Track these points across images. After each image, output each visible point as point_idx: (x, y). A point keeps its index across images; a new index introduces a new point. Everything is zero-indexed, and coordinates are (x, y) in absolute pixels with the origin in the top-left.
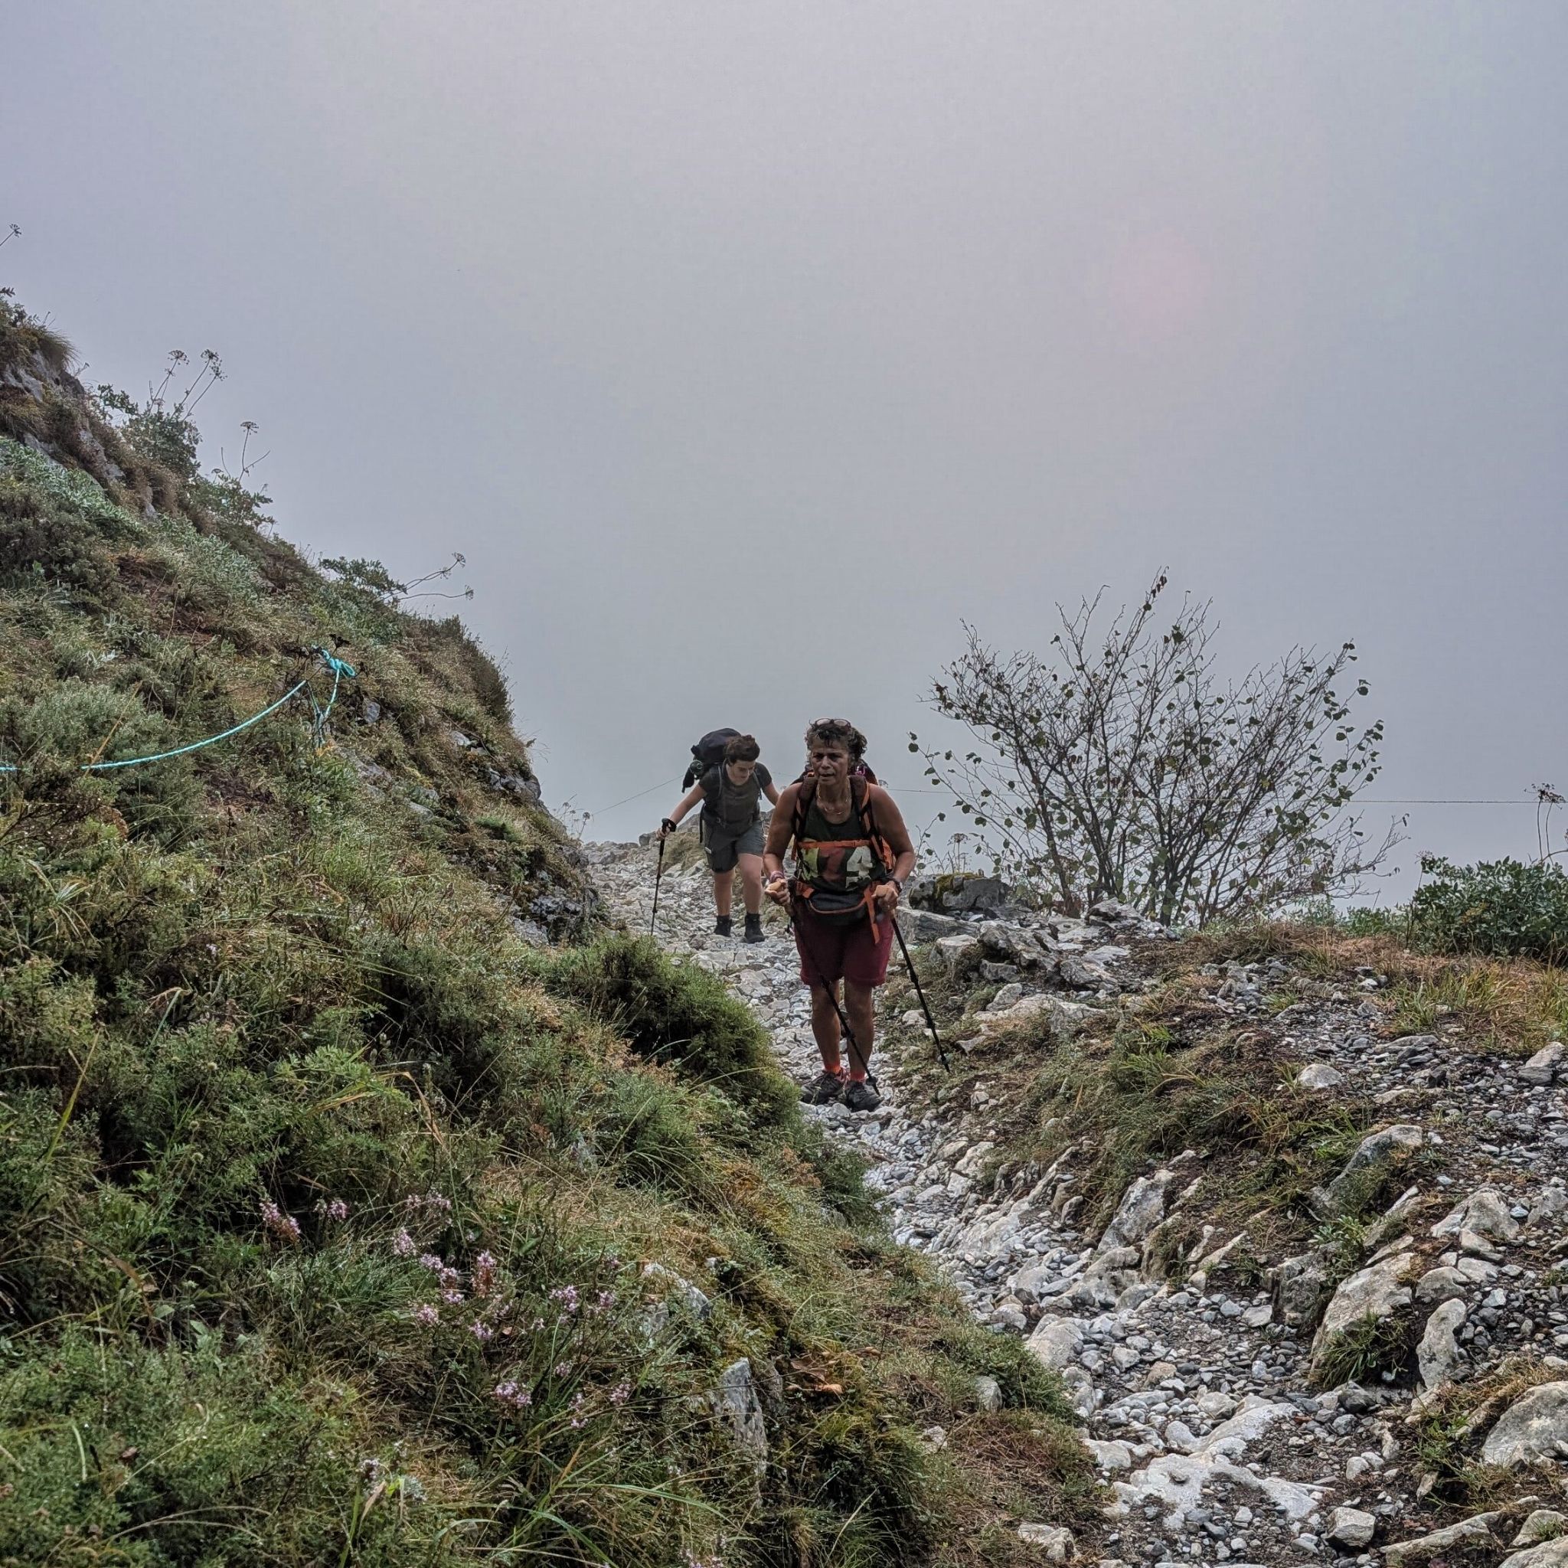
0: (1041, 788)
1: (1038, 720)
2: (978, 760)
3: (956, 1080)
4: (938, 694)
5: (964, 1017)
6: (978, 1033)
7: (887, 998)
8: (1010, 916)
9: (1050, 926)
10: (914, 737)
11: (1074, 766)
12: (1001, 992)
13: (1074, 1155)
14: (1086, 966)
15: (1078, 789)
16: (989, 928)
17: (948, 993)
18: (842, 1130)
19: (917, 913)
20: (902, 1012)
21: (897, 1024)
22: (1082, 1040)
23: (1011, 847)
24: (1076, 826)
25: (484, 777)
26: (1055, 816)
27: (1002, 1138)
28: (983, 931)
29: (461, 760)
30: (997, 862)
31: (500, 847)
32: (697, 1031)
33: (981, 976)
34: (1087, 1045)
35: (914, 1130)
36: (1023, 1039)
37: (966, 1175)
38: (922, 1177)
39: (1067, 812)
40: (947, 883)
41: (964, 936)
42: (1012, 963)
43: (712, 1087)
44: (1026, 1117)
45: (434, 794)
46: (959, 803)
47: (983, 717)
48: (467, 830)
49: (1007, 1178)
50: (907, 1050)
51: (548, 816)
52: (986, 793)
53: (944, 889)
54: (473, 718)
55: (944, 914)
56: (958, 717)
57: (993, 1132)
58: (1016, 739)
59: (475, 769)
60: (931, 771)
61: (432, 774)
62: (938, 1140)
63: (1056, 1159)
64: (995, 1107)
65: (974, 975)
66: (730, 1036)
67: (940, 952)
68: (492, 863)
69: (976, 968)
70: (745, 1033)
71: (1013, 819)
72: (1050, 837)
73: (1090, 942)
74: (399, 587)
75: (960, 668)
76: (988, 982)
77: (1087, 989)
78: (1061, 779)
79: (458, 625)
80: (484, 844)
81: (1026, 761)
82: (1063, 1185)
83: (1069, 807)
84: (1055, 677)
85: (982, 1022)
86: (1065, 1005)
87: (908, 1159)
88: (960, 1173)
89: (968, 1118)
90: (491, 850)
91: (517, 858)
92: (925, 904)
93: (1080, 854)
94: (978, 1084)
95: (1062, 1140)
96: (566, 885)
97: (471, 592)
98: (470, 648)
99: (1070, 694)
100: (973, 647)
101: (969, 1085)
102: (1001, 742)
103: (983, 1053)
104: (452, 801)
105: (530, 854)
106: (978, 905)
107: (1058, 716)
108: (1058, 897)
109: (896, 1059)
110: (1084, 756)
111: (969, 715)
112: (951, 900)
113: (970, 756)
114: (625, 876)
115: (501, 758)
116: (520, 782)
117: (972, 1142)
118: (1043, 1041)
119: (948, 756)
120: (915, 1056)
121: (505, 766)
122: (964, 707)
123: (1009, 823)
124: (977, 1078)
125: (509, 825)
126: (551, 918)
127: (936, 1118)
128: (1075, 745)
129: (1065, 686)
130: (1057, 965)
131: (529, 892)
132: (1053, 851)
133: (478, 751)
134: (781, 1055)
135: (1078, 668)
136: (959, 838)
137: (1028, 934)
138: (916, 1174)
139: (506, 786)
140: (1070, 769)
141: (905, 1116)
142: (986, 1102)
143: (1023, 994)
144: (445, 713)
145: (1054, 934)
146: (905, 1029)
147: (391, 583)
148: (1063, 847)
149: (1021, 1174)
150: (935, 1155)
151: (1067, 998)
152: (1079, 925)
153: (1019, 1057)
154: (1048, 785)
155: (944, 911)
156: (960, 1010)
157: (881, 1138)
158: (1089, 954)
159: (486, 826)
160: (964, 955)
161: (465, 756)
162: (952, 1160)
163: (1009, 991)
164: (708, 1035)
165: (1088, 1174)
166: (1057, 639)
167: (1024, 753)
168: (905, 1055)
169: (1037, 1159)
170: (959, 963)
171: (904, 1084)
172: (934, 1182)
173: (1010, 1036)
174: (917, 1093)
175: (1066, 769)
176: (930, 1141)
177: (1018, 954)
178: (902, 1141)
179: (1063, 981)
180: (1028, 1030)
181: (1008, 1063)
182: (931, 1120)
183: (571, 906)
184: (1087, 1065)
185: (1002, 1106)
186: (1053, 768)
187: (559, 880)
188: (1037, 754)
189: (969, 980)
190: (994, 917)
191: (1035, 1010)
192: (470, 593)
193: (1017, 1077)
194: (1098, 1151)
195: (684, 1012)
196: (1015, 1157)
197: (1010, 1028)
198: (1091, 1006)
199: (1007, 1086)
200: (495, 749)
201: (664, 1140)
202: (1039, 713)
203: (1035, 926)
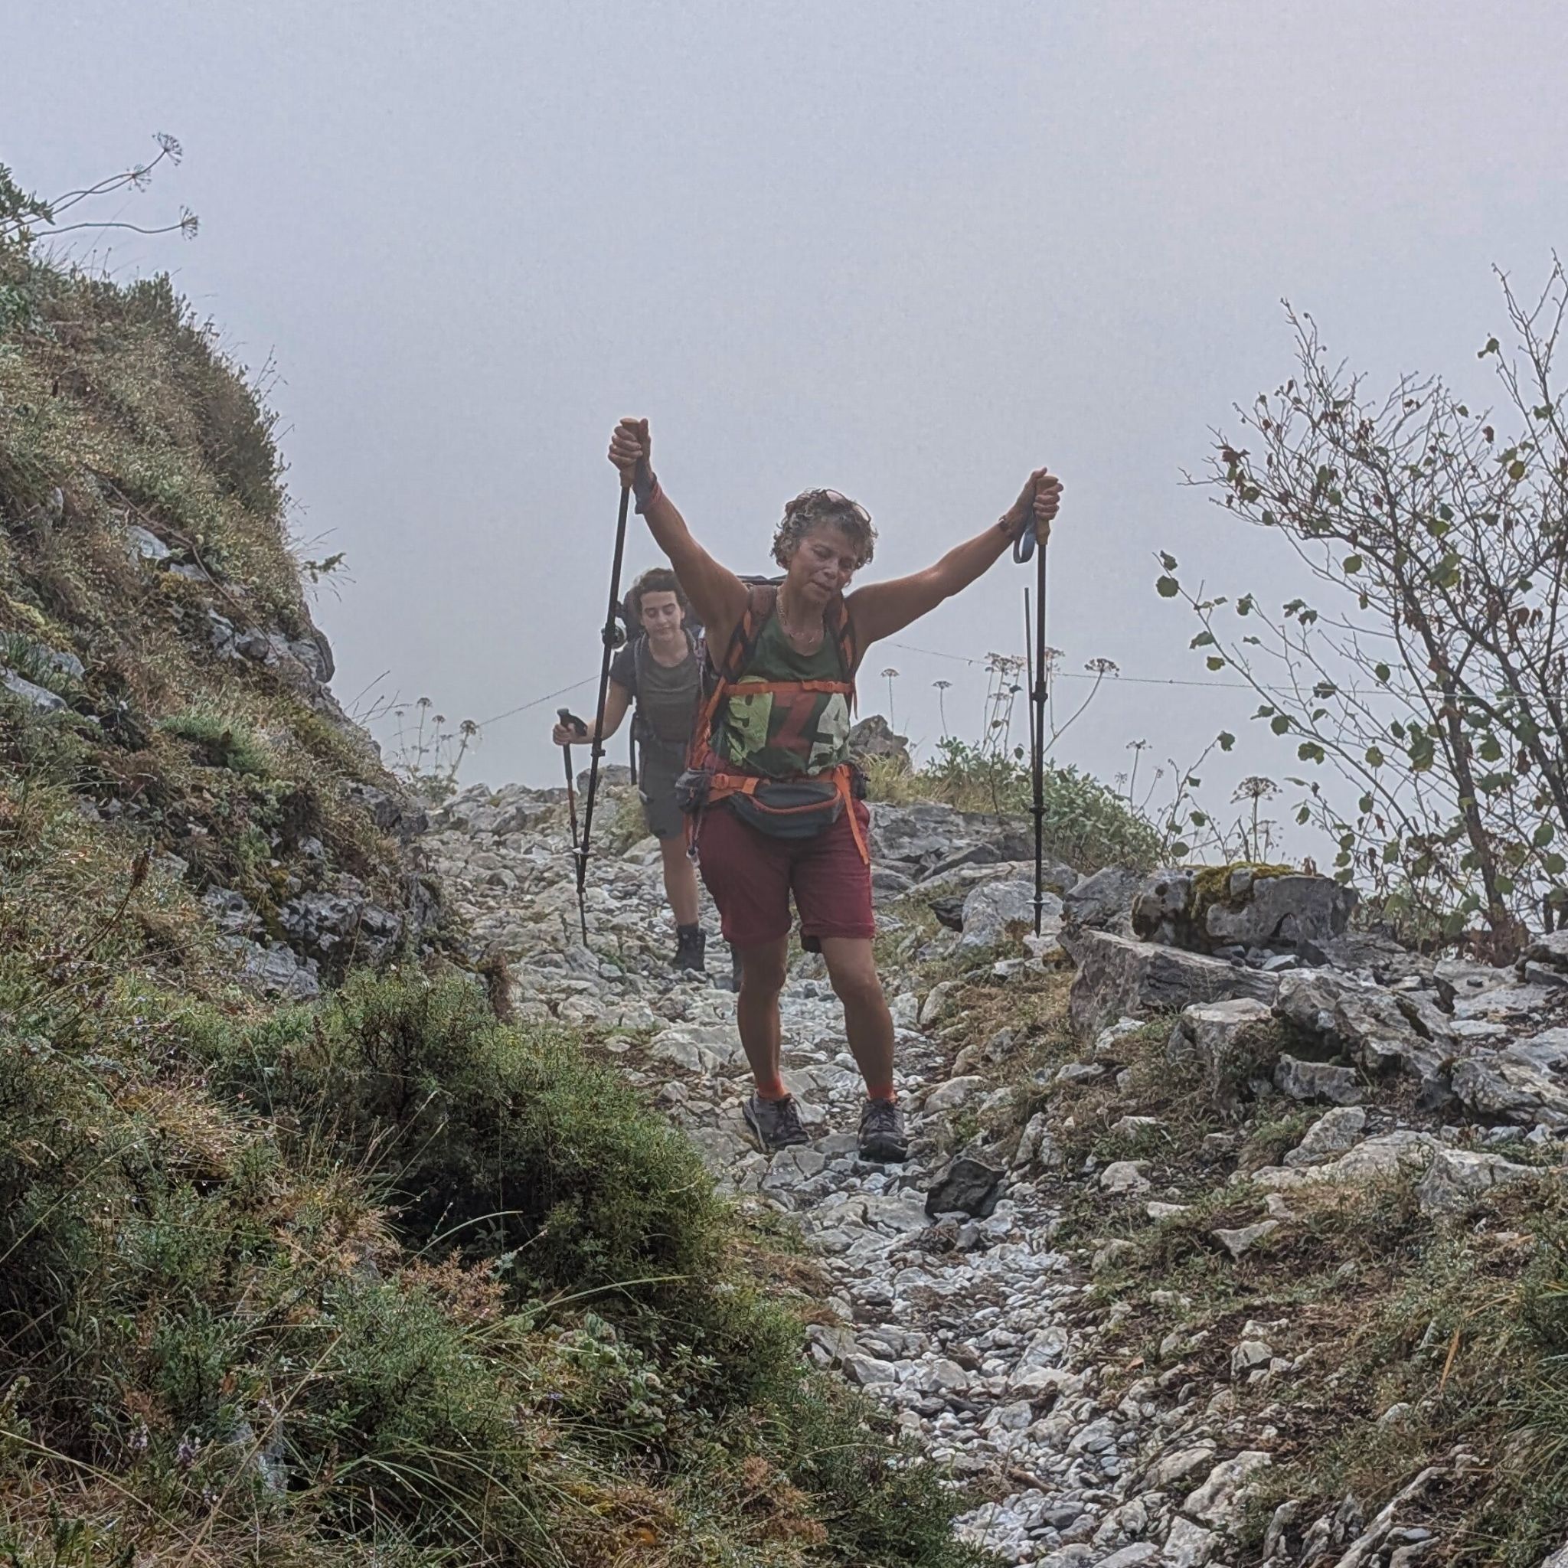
0: (1448, 679)
1: (1446, 528)
2: (1311, 616)
3: (1203, 1317)
4: (1226, 467)
5: (1233, 1179)
6: (1260, 1213)
7: (1070, 1133)
8: (1354, 958)
9: (1437, 982)
10: (1170, 564)
11: (1522, 633)
12: (1317, 1126)
13: (1433, 1486)
14: (1509, 1070)
15: (1529, 685)
16: (1298, 985)
17: (1204, 1125)
18: (949, 1417)
19: (1147, 950)
20: (1102, 1165)
21: (1088, 1191)
22: (1479, 1234)
23: (1377, 809)
24: (1524, 768)
25: (195, 628)
26: (1476, 743)
27: (1290, 1444)
28: (1284, 990)
29: (145, 590)
30: (1347, 842)
31: (218, 783)
32: (563, 1194)
33: (1278, 1089)
34: (1488, 1245)
35: (1104, 1422)
36: (1359, 1229)
37: (1207, 1524)
38: (1109, 1524)
39: (1503, 735)
40: (1218, 885)
41: (1247, 1002)
42: (1348, 1062)
43: (591, 1318)
44: (1349, 1400)
45: (74, 665)
46: (1265, 712)
47: (1325, 520)
48: (146, 744)
49: (1293, 1531)
50: (1107, 1247)
51: (339, 719)
52: (1325, 690)
53: (1210, 897)
54: (176, 500)
55: (1209, 953)
56: (1268, 519)
57: (1271, 1431)
58: (1397, 570)
59: (176, 610)
60: (1205, 639)
61: (75, 620)
62: (1152, 1446)
63: (1394, 1493)
64: (1286, 1375)
65: (1260, 1088)
66: (638, 1205)
67: (1190, 1034)
68: (203, 820)
69: (1267, 1072)
70: (673, 1199)
71: (1385, 748)
72: (1466, 789)
73: (1524, 1018)
74: (36, 208)
75: (1275, 410)
76: (1293, 1102)
77: (1508, 1122)
78: (1494, 660)
79: (167, 297)
80: (181, 777)
81: (1417, 619)
82: (1404, 1550)
83: (1507, 724)
84: (1489, 433)
85: (1272, 1189)
86: (1454, 1156)
87: (1087, 1484)
88: (1193, 1518)
89: (1223, 1396)
90: (197, 789)
91: (255, 809)
92: (1167, 929)
93: (1530, 827)
94: (1249, 1325)
95: (1411, 1453)
96: (364, 871)
97: (194, 221)
98: (192, 346)
99: (1518, 472)
100: (1309, 362)
101: (1230, 1327)
102: (1364, 576)
103: (1271, 1257)
104: (112, 680)
105: (284, 800)
106: (1286, 934)
107: (1492, 520)
108: (1477, 923)
109: (1082, 1267)
110: (1547, 612)
111: (1295, 516)
112: (1225, 922)
113: (1292, 608)
114: (540, 859)
115: (237, 590)
116: (278, 643)
117: (1224, 1451)
118: (1401, 1232)
119: (1244, 607)
120: (1123, 1259)
121: (246, 606)
122: (1284, 498)
123: (1375, 757)
124: (1250, 1312)
125: (240, 734)
126: (326, 940)
127: (1153, 1397)
128: (1525, 586)
129: (1510, 454)
130: (1446, 1069)
131: (277, 884)
132: (1470, 819)
133: (186, 573)
134: (830, 1252)
135: (1538, 414)
136: (1256, 787)
137: (1384, 999)
138: (1098, 1517)
139: (245, 650)
140: (1513, 637)
141: (1088, 1391)
142: (1265, 1364)
143: (1367, 1131)
144: (116, 488)
145: (1445, 1004)
146: (1105, 1201)
147: (17, 199)
148: (1493, 811)
149: (1322, 1524)
150: (1141, 1478)
151: (1463, 1141)
152: (1501, 980)
153: (1347, 1268)
154: (1465, 676)
155: (1210, 946)
156: (1229, 1162)
157: (1031, 1437)
158: (1517, 1047)
159: (187, 735)
160: (1241, 1042)
161: (157, 582)
162: (1178, 1490)
163: (1335, 1122)
164: (587, 1202)
165: (1461, 1528)
166: (1493, 346)
167: (1415, 602)
168: (1100, 1258)
169: (1358, 1491)
170: (1229, 1060)
171: (1095, 1321)
172: (1134, 1536)
173: (1331, 1221)
174: (1118, 1341)
175: (1504, 639)
176: (1136, 1447)
177: (1359, 1043)
178: (1076, 1444)
179: (1457, 1104)
180: (1370, 1208)
181: (1322, 1281)
182: (1142, 1400)
183: (375, 918)
184: (1480, 1289)
185: (1298, 1375)
186: (1477, 637)
187: (350, 859)
188: (1441, 605)
189: (1249, 1097)
190: (1317, 959)
191: (1390, 1167)
192: (191, 223)
193: (1339, 1311)
194: (1485, 1480)
195: (536, 1151)
196: (1313, 1487)
197: (1333, 1204)
198: (1516, 1159)
199: (1314, 1332)
200: (227, 568)
201: (441, 1436)
202: (1446, 513)
203: (1410, 982)
